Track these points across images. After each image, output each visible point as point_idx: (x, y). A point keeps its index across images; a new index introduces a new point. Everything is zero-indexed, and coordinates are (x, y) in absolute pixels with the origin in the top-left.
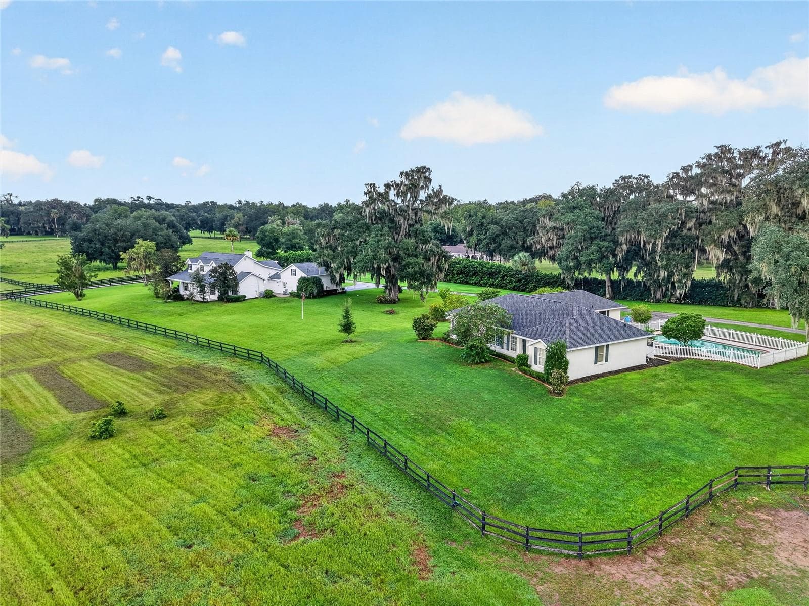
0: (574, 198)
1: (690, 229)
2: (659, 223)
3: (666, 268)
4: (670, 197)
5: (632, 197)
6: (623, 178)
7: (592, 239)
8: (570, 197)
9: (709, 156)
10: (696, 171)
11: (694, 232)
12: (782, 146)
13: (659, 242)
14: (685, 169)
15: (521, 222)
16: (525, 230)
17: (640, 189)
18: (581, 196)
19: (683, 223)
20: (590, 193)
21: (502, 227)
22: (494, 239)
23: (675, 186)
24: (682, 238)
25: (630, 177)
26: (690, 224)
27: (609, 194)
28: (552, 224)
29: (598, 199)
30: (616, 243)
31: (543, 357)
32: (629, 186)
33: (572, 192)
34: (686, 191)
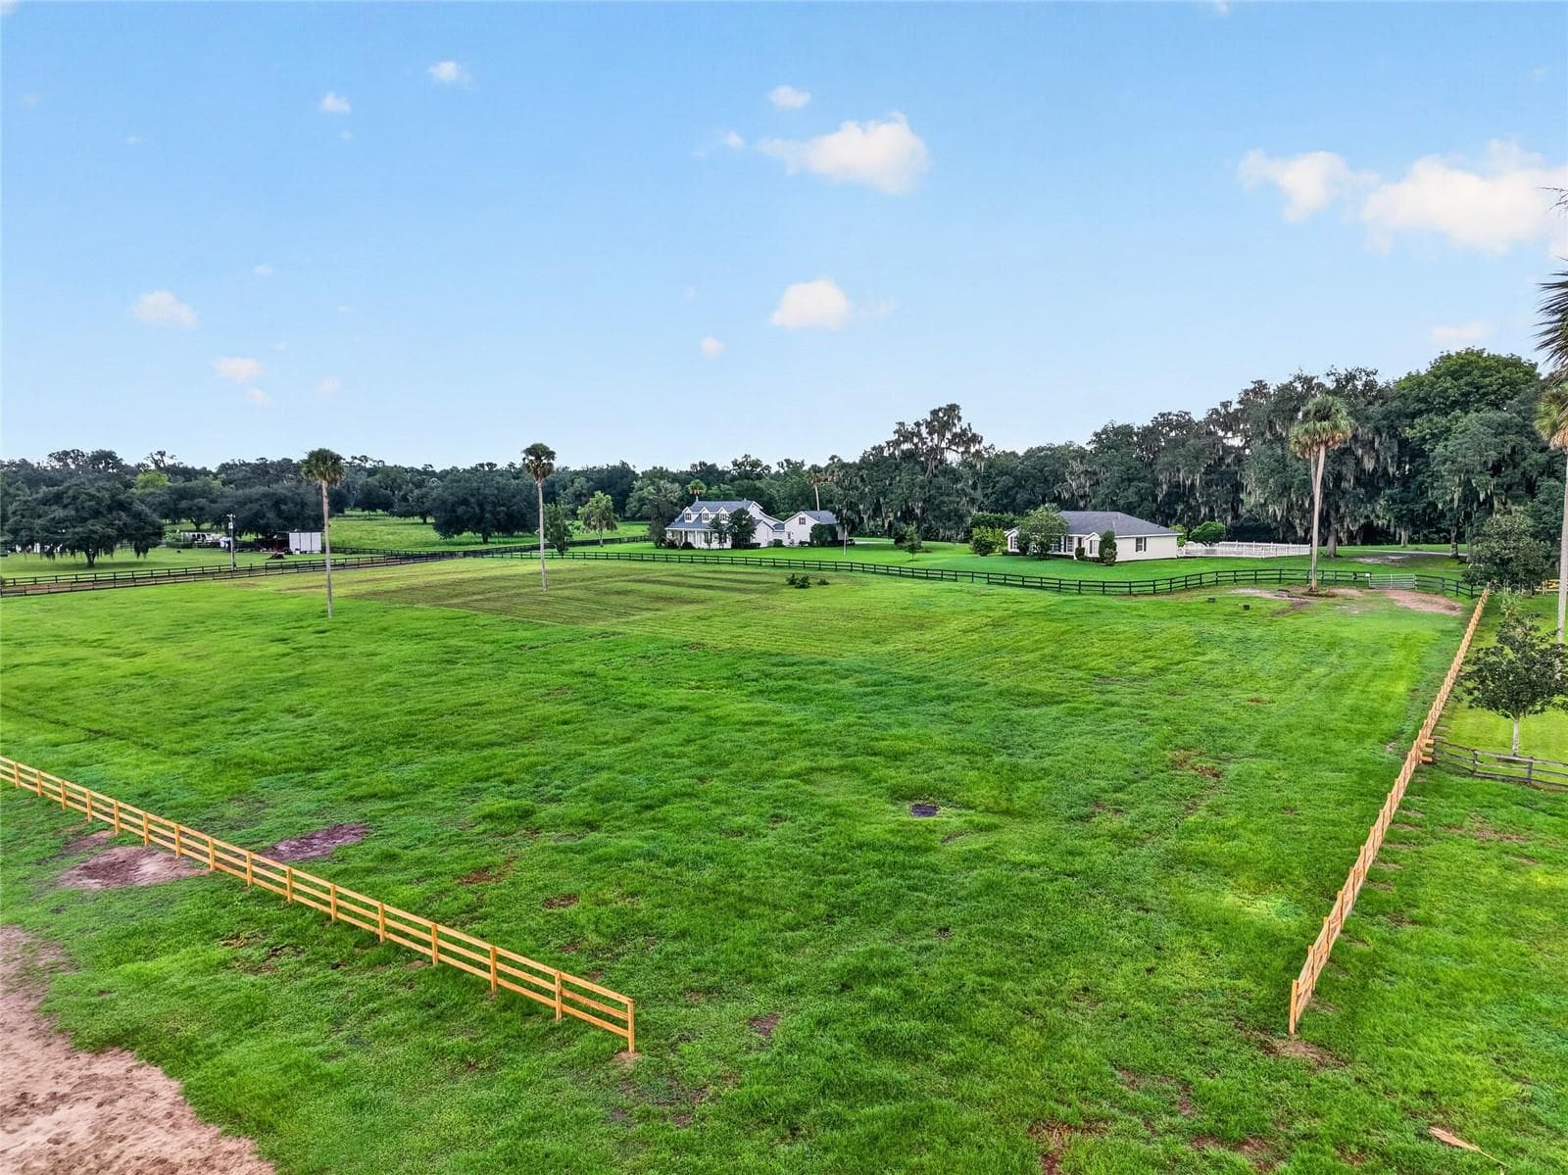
0: (1108, 437)
1: (1228, 466)
2: (1197, 458)
3: (1205, 504)
4: (1210, 433)
5: (1173, 434)
6: (1162, 415)
7: (1130, 480)
8: (1104, 436)
9: (1246, 392)
10: (1236, 406)
11: (1234, 468)
12: (1315, 381)
13: (1197, 477)
14: (1225, 405)
15: (1041, 471)
16: (1046, 480)
17: (1179, 426)
18: (1116, 435)
19: (1222, 459)
20: (1125, 432)
21: (1015, 477)
22: (1006, 493)
23: (1216, 422)
24: (1222, 474)
25: (1170, 414)
26: (1229, 460)
27: (1149, 434)
28: (1082, 468)
29: (1135, 439)
30: (1157, 484)
31: (1096, 546)
32: (1169, 423)
33: (1105, 431)
34: (1227, 428)
